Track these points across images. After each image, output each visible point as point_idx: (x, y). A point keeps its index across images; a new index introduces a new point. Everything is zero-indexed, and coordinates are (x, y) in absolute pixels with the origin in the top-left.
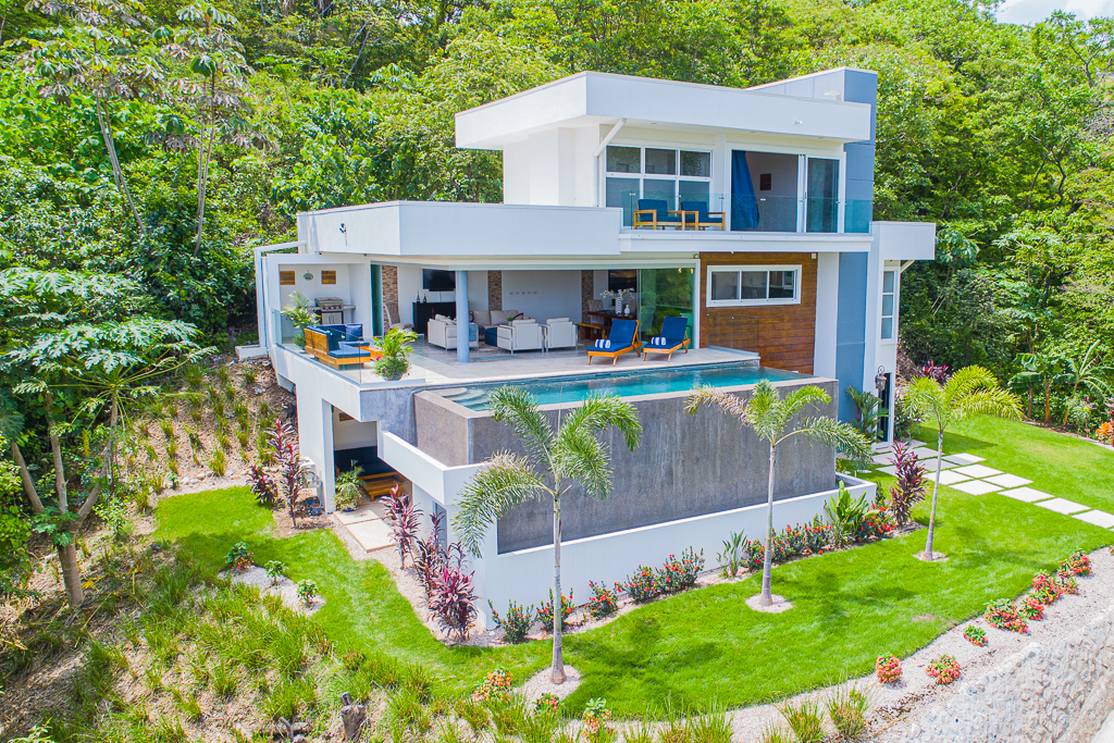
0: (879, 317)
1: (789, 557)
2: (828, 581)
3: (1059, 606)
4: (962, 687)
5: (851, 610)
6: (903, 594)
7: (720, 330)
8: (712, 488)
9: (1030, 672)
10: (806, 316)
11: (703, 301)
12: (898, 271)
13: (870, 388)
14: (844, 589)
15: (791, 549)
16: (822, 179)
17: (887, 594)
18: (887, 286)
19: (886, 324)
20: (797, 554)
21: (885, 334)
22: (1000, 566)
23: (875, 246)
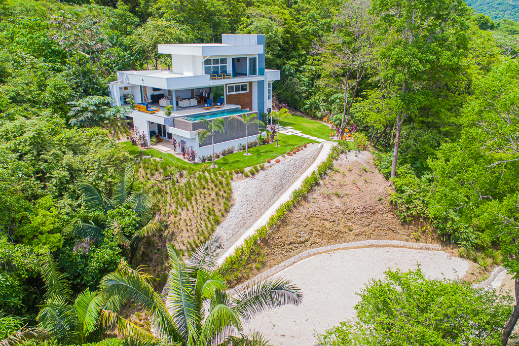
0: (267, 94)
1: (250, 147)
2: (258, 151)
3: (299, 152)
4: (280, 163)
5: (262, 154)
6: (271, 151)
7: (231, 100)
8: (234, 135)
9: (292, 162)
10: (250, 95)
11: (226, 93)
12: (272, 83)
13: (266, 112)
14: (261, 151)
15: (251, 146)
16: (253, 62)
17: (269, 152)
18: (269, 87)
19: (269, 96)
20: (252, 147)
21: (269, 99)
22: (290, 146)
23: (266, 78)
